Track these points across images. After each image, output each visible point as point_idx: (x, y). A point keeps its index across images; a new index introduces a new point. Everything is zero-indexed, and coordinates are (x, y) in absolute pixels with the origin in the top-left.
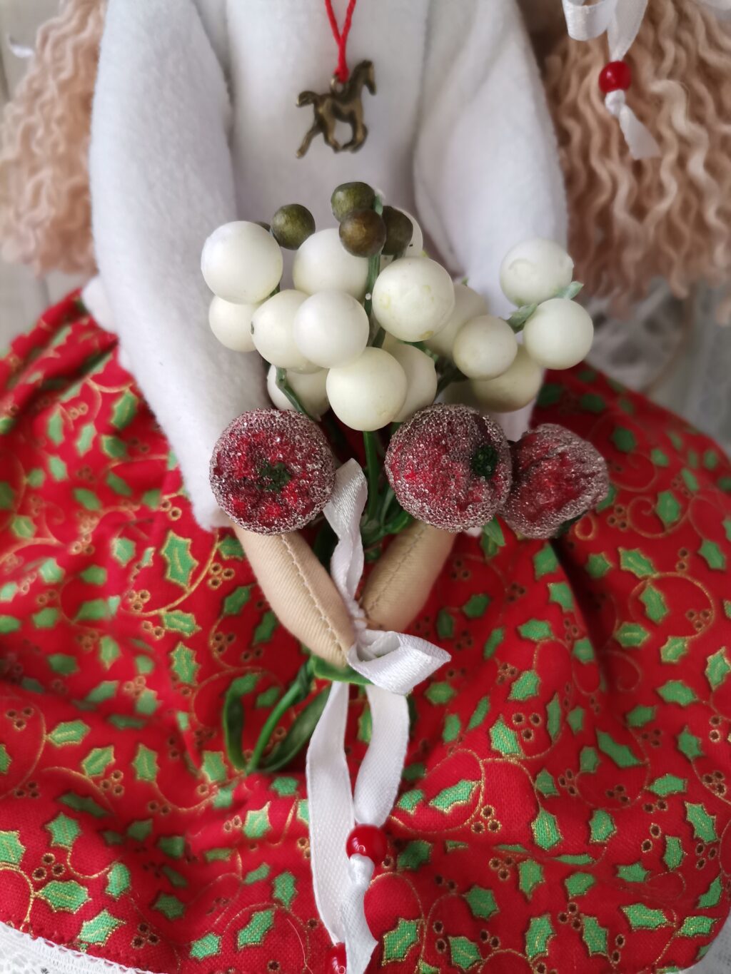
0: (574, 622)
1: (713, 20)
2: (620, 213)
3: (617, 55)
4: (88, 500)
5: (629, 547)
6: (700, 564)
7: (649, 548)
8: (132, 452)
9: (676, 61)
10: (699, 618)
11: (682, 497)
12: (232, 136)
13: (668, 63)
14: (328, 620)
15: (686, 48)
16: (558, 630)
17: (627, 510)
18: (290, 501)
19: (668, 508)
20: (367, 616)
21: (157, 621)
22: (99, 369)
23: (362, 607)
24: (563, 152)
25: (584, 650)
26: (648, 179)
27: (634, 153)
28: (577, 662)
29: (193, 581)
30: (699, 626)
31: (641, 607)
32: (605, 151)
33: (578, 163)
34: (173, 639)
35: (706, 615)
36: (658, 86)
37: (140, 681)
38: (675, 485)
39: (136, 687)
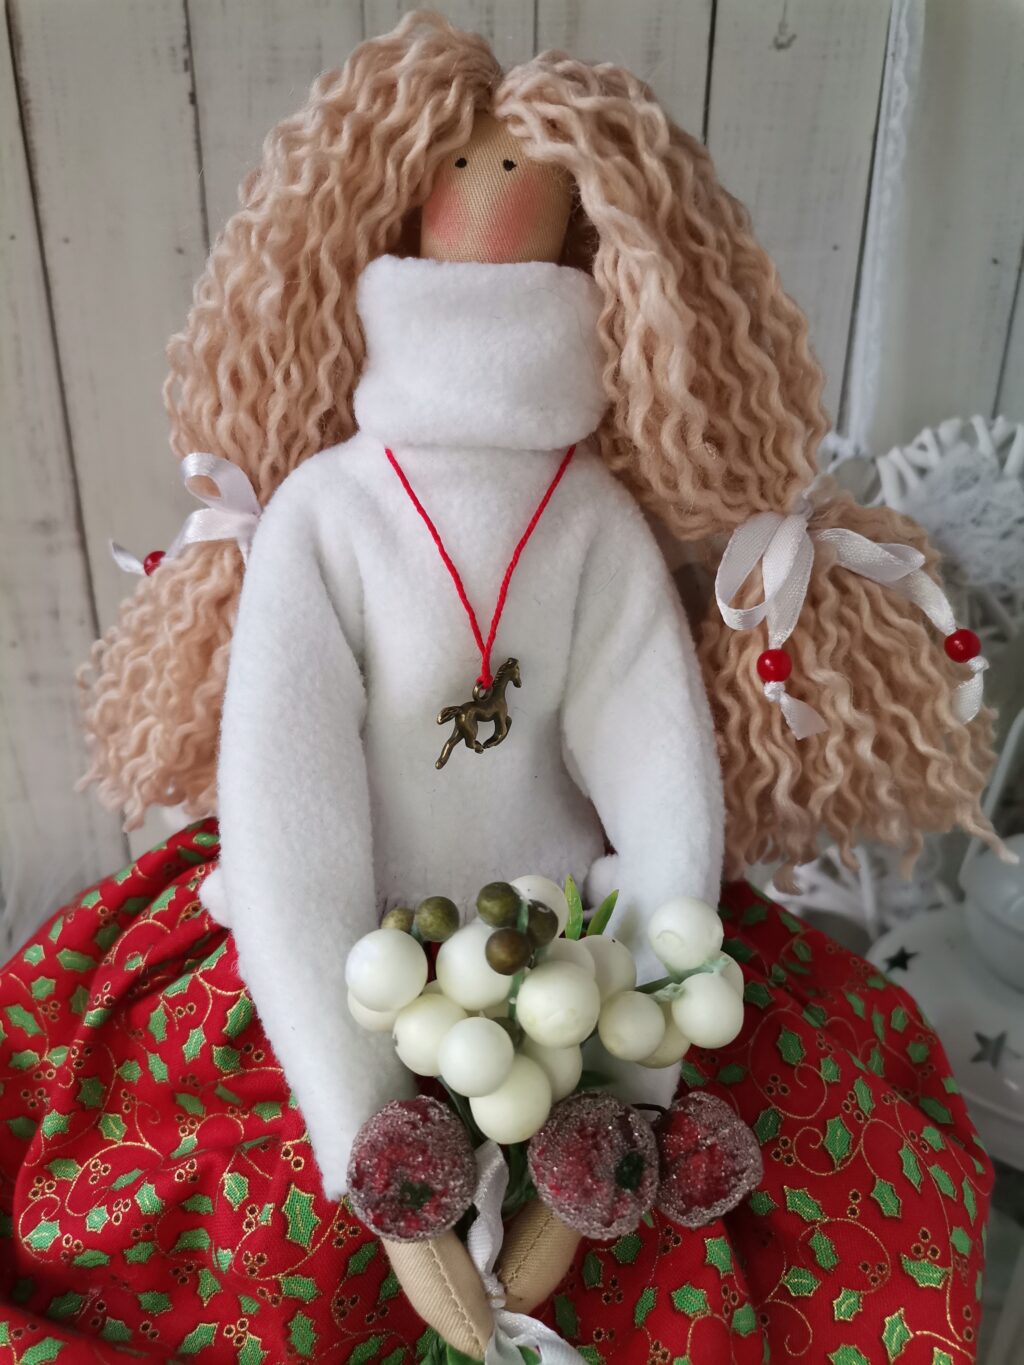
0: (733, 1288)
1: (878, 592)
2: (781, 795)
3: (777, 640)
4: (192, 1105)
5: (793, 1186)
6: (872, 1207)
7: (817, 1188)
8: (246, 1062)
9: (839, 641)
10: (873, 1271)
11: (852, 1124)
12: (365, 731)
13: (829, 647)
15: (850, 627)
16: (715, 1302)
17: (792, 1143)
19: (837, 1139)
20: (506, 1290)
21: (276, 1286)
22: (210, 963)
23: (500, 1280)
24: (720, 738)
25: (744, 1320)
26: (812, 755)
27: (797, 733)
28: (737, 1336)
29: (315, 1241)
30: (874, 1280)
31: (812, 1253)
32: (766, 729)
33: (736, 742)
35: (881, 1268)
36: (822, 675)
37: (242, 1325)
38: (847, 1107)
39: (238, 1332)
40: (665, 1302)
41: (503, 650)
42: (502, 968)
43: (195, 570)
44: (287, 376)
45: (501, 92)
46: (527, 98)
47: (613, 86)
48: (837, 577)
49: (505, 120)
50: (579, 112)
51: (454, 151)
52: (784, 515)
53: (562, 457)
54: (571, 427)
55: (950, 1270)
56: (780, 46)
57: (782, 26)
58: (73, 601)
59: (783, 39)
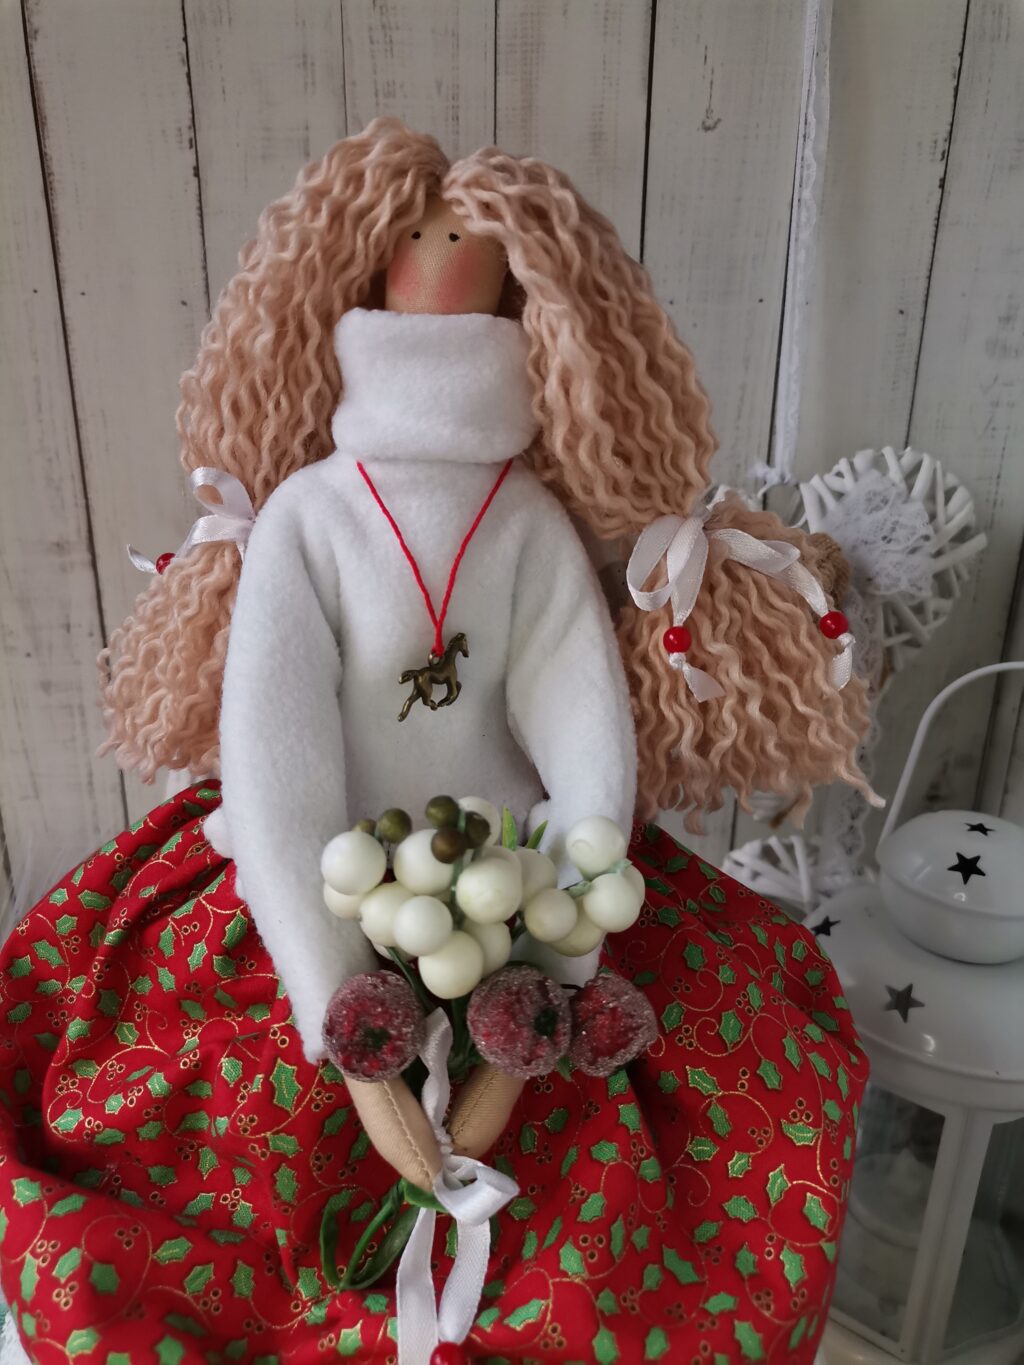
0: (641, 1143)
1: (764, 581)
2: (685, 748)
3: (679, 619)
4: (196, 1011)
5: (694, 1066)
6: (758, 1082)
7: (714, 1067)
8: (240, 970)
9: (731, 621)
10: (759, 1135)
11: (744, 1017)
12: (341, 692)
13: (723, 626)
14: (418, 1150)
15: (740, 610)
16: (625, 1153)
17: (693, 1030)
18: (389, 1058)
19: (730, 1028)
20: (453, 1141)
21: (264, 1143)
22: (212, 889)
23: (448, 1132)
24: (634, 700)
25: (650, 1169)
26: (712, 716)
27: (699, 698)
28: (643, 1181)
29: (297, 1107)
30: (761, 1142)
31: (709, 1123)
32: (673, 695)
33: (647, 704)
34: (279, 1159)
35: (766, 1133)
36: (716, 648)
37: (236, 1193)
38: (740, 1003)
39: (232, 1199)
40: (586, 1155)
41: (452, 626)
42: (443, 858)
43: (199, 566)
44: (277, 405)
45: (447, 181)
46: (467, 185)
47: (535, 176)
48: (729, 568)
49: (450, 203)
50: (507, 198)
51: (410, 226)
52: (685, 517)
53: (501, 469)
54: (507, 444)
55: (821, 1130)
56: (707, 129)
57: (709, 111)
58: (86, 616)
59: (710, 123)
